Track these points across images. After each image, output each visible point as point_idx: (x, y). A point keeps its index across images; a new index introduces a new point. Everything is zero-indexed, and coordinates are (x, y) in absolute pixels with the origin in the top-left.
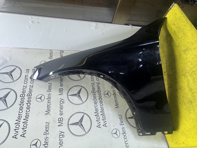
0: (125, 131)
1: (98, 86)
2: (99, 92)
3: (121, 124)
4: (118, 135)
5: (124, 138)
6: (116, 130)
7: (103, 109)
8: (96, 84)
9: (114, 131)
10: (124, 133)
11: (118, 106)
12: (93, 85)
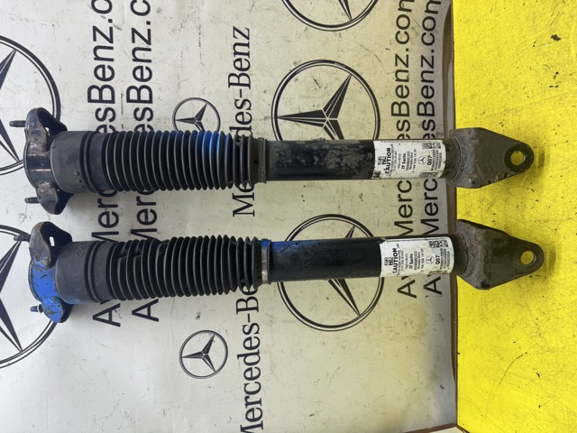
0: (255, 343)
1: (139, 54)
2: (139, 101)
3: (242, 305)
4: (217, 363)
5: (248, 374)
6: (207, 337)
7: (151, 217)
8: (123, 43)
9: (198, 345)
10: (253, 350)
11: (249, 200)
12: (101, 41)
